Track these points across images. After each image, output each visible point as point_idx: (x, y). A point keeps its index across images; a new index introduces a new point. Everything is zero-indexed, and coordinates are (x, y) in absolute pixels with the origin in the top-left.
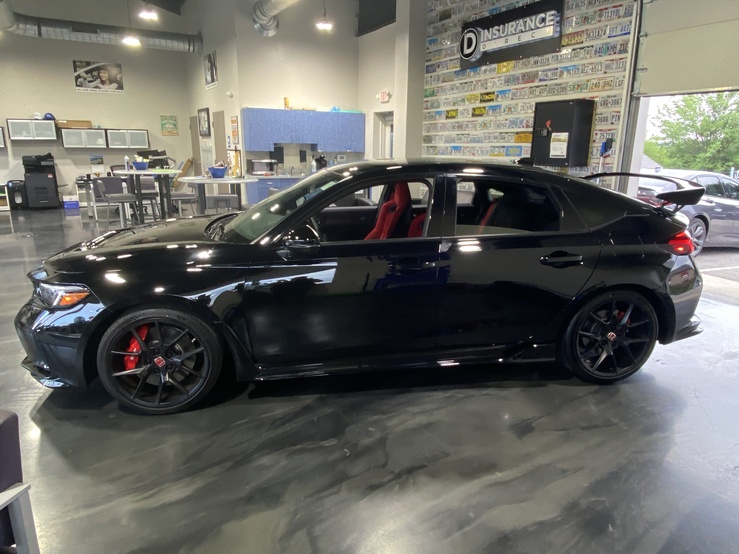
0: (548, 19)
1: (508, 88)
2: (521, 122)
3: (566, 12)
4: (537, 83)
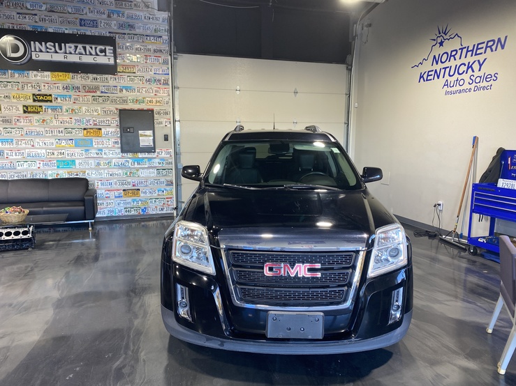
0: (107, 51)
1: (67, 94)
2: (88, 121)
3: (117, 50)
4: (99, 93)
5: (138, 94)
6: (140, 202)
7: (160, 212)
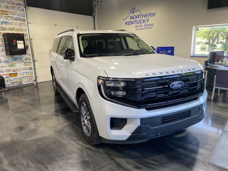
5: (11, 25)
6: (18, 79)
7: (28, 83)
